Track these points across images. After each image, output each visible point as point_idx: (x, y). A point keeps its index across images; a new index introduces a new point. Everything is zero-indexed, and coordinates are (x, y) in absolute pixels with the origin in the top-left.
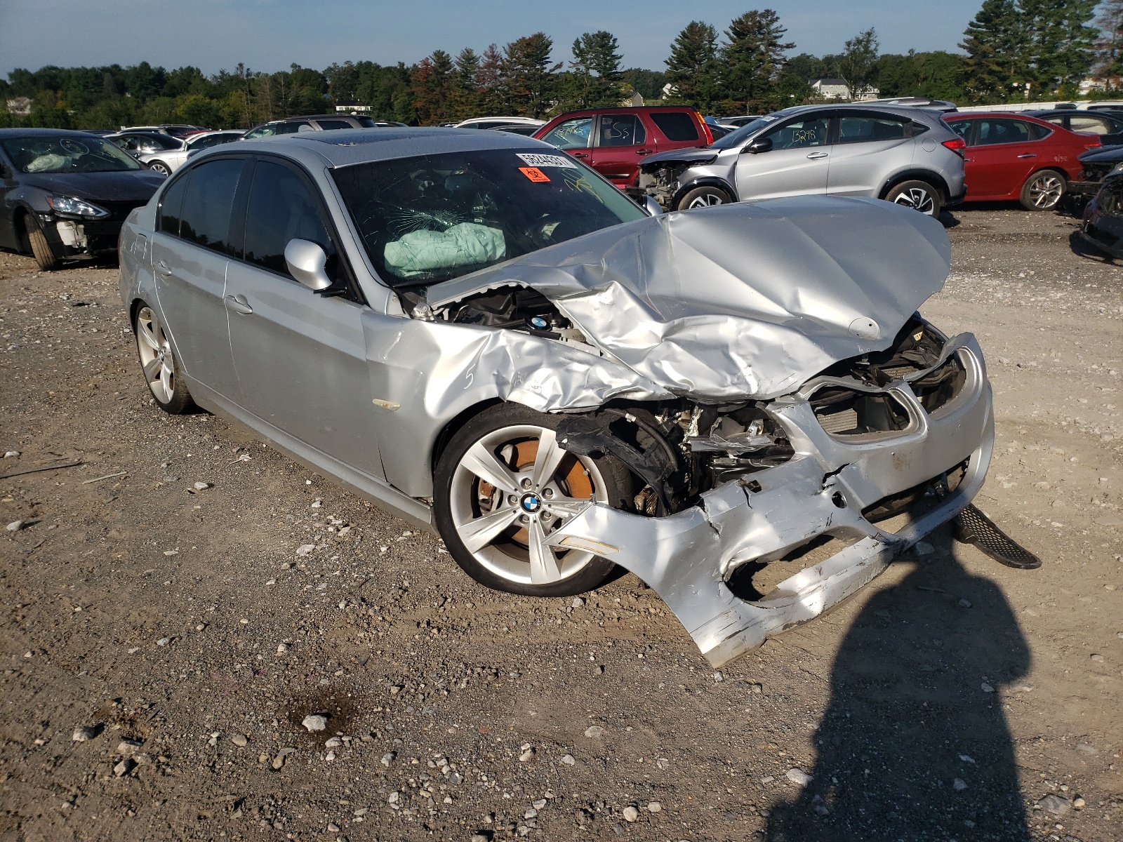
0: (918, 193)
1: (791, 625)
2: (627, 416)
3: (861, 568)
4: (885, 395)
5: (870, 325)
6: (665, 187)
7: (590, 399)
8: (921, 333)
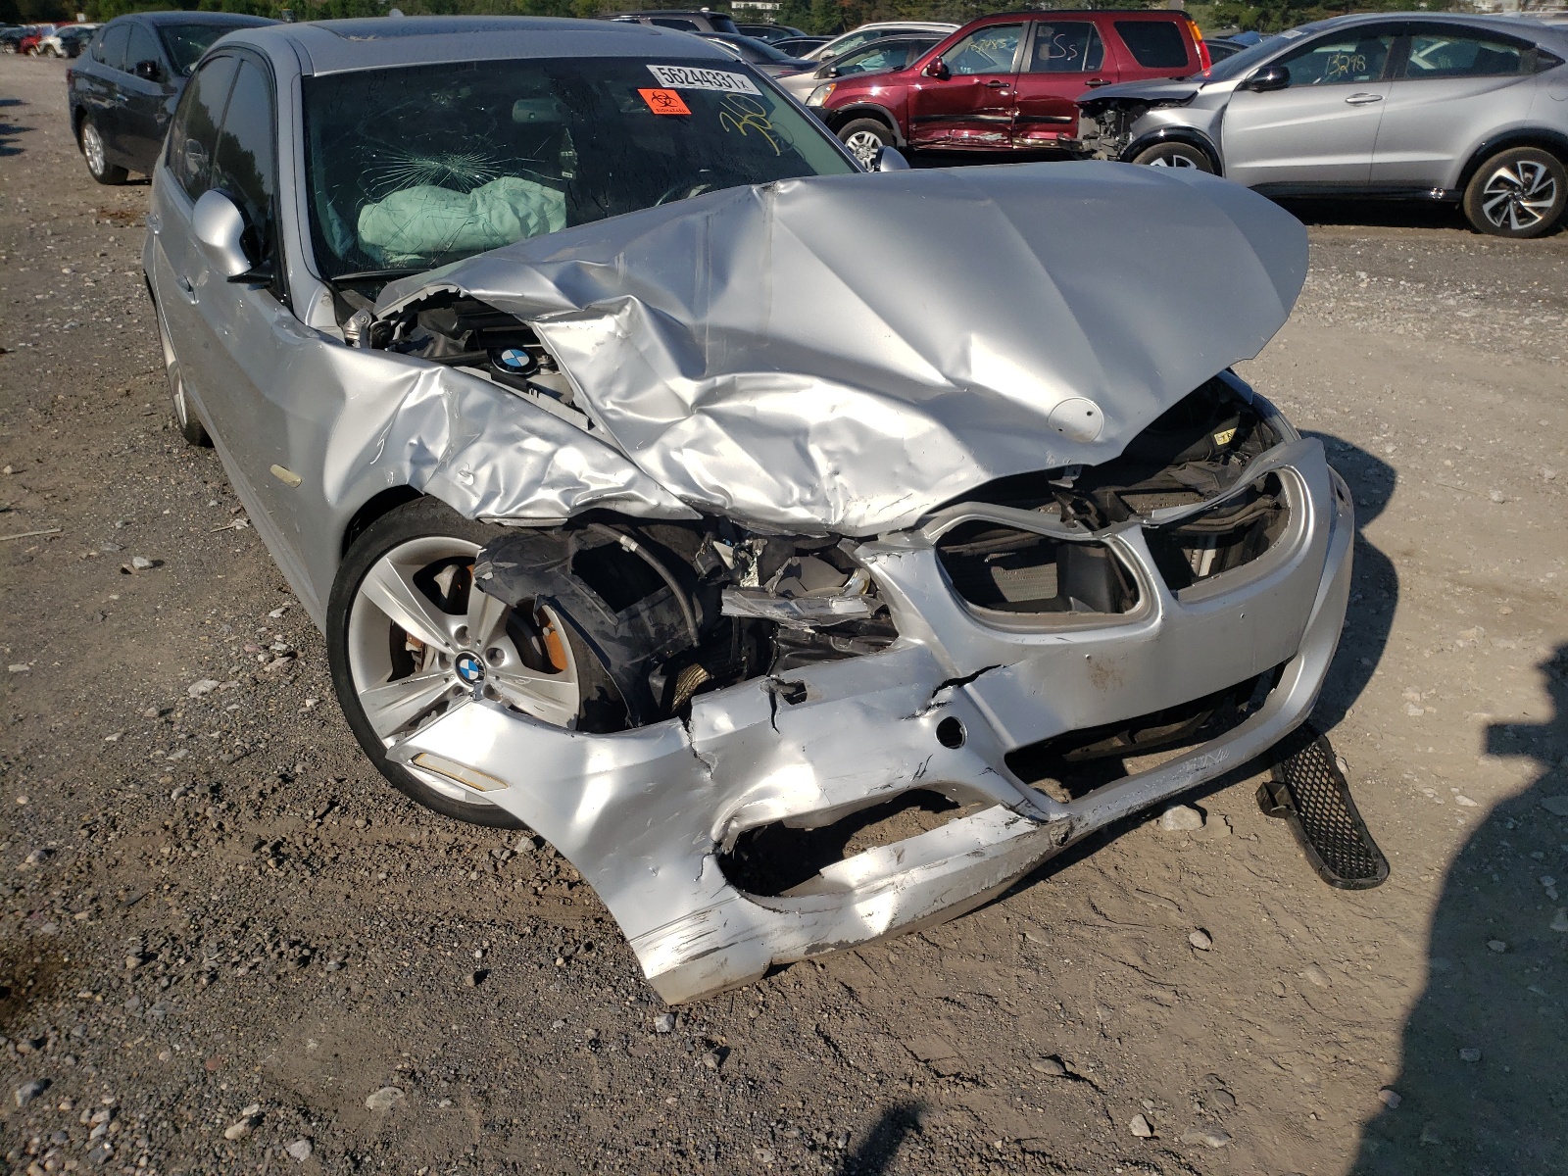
0: (1532, 169)
1: (824, 946)
2: (623, 539)
3: (976, 860)
4: (1100, 545)
5: (1089, 414)
6: (1112, 140)
7: (549, 505)
8: (1232, 432)
